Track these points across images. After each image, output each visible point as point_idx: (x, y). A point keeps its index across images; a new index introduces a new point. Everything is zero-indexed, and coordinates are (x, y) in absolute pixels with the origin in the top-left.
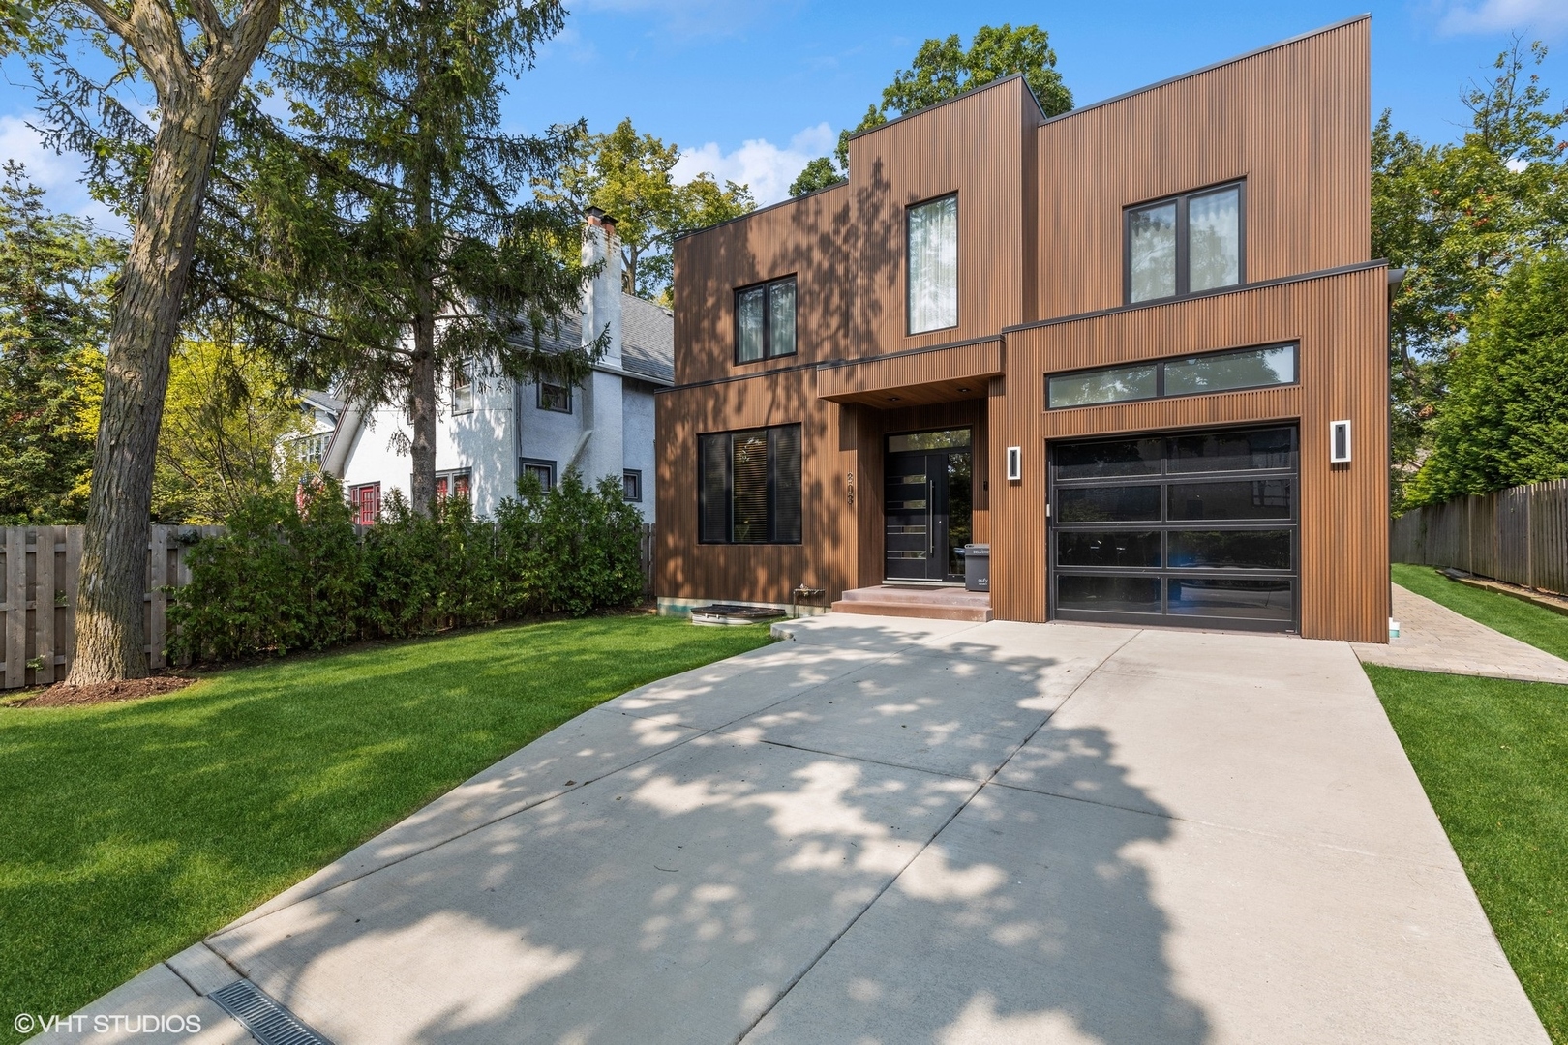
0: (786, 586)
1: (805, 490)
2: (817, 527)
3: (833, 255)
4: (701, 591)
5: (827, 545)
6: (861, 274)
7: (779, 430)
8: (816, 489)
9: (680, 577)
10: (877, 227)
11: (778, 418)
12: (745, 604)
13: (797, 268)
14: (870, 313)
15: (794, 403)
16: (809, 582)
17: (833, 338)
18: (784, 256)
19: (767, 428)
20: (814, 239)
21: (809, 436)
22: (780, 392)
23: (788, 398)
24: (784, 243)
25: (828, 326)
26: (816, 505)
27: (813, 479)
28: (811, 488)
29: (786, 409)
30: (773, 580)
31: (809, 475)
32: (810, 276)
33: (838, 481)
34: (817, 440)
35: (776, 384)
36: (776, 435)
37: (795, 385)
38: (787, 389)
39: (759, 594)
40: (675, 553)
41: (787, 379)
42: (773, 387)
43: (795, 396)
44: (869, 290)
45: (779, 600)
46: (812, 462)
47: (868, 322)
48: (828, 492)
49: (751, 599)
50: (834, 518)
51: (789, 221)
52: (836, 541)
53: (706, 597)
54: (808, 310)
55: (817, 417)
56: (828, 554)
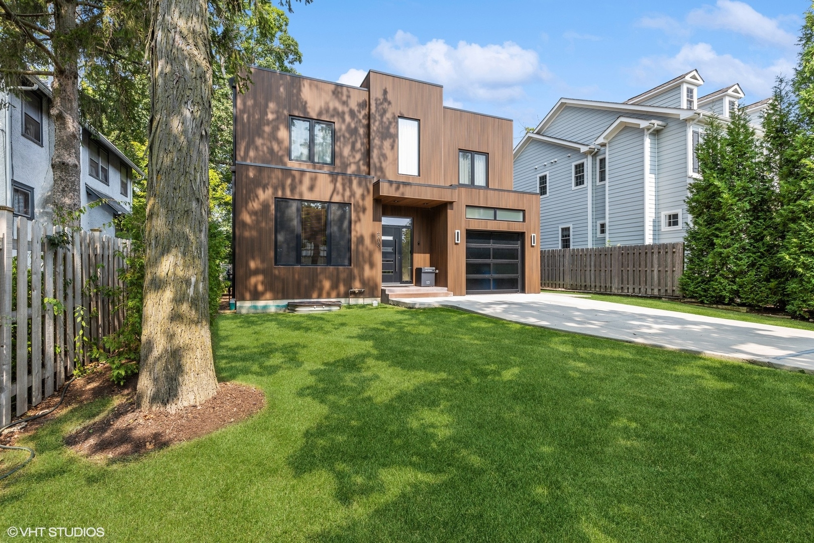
0: (342, 289)
1: (354, 239)
2: (361, 258)
3: (357, 122)
4: (280, 295)
5: (367, 268)
6: (377, 138)
7: (337, 205)
8: (361, 240)
9: (260, 288)
10: (385, 119)
11: (337, 198)
12: (315, 300)
13: (335, 120)
14: (382, 160)
15: (348, 193)
16: (357, 286)
17: (357, 163)
18: (327, 110)
19: (330, 202)
20: (346, 109)
21: (356, 211)
22: (339, 185)
23: (344, 190)
24: (327, 103)
25: (354, 157)
26: (360, 248)
27: (359, 235)
28: (358, 239)
29: (343, 195)
30: (335, 286)
31: (357, 232)
32: (344, 127)
33: (373, 236)
34: (361, 215)
35: (336, 181)
36: (334, 208)
37: (348, 184)
38: (343, 185)
39: (324, 294)
40: (256, 272)
41: (343, 179)
42: (334, 181)
43: (348, 190)
44: (381, 148)
45: (338, 296)
46: (358, 225)
47: (381, 163)
48: (367, 241)
49: (319, 296)
50: (371, 254)
51: (331, 93)
52: (372, 265)
53: (283, 298)
54: (342, 145)
55: (361, 203)
56: (367, 272)
